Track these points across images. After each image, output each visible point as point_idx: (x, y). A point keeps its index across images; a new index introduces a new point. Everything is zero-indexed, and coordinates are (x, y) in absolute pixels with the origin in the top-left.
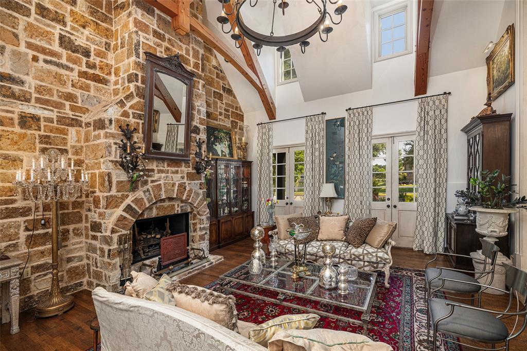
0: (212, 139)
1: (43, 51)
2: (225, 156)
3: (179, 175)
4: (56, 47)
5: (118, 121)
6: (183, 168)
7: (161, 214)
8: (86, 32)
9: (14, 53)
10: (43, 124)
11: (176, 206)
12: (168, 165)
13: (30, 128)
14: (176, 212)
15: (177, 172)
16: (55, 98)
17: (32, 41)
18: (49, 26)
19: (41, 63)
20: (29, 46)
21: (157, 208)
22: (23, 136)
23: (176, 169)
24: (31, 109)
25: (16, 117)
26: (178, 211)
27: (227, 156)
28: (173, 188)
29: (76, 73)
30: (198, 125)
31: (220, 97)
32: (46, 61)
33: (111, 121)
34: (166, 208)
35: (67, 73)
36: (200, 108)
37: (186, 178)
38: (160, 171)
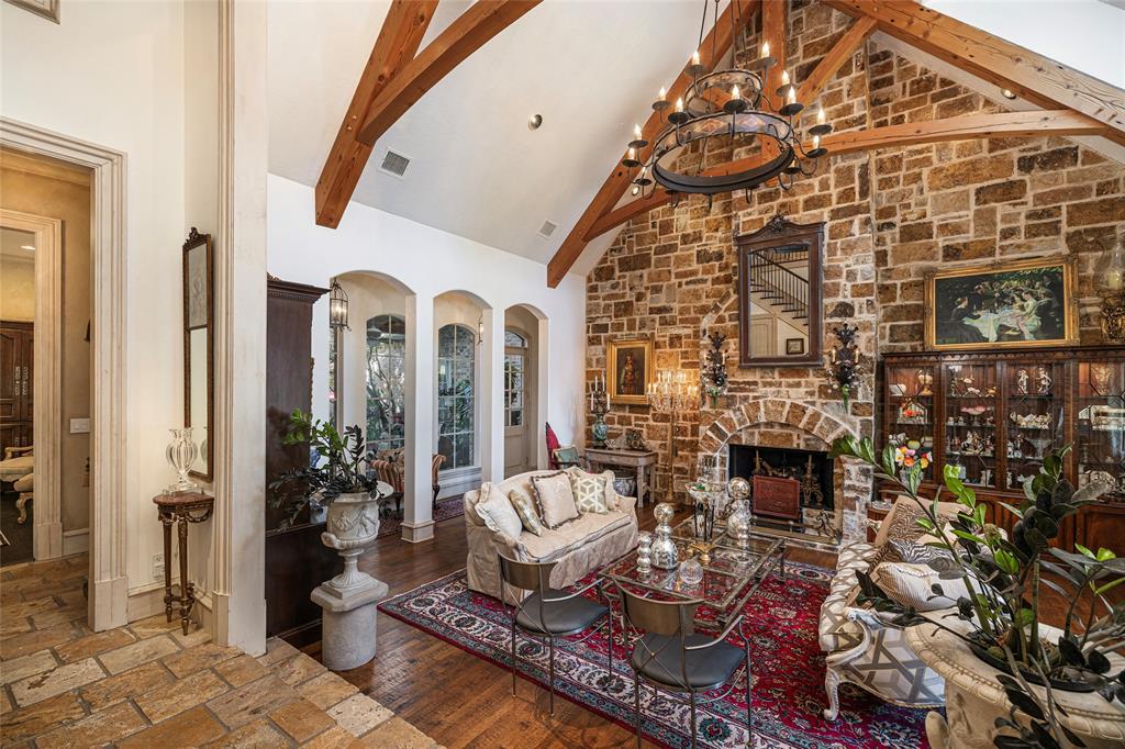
0: (962, 306)
1: (685, 274)
2: (1020, 336)
3: (803, 390)
4: (695, 266)
5: (711, 329)
6: (811, 378)
7: (767, 444)
8: (719, 234)
9: (669, 287)
10: (684, 340)
11: (795, 437)
12: (782, 375)
13: (675, 347)
14: (795, 446)
15: (798, 385)
16: (693, 315)
17: (679, 270)
18: (689, 249)
19: (684, 286)
20: (678, 275)
21: (761, 434)
22: (671, 355)
23: (797, 380)
24: (676, 331)
25: (667, 339)
26: (798, 445)
27: (1028, 336)
28: (780, 409)
29: (709, 283)
30: (849, 300)
31: (1011, 191)
32: (687, 283)
33: (705, 331)
34: (776, 437)
35: (703, 286)
36: (853, 267)
37: (817, 394)
38: (765, 384)
